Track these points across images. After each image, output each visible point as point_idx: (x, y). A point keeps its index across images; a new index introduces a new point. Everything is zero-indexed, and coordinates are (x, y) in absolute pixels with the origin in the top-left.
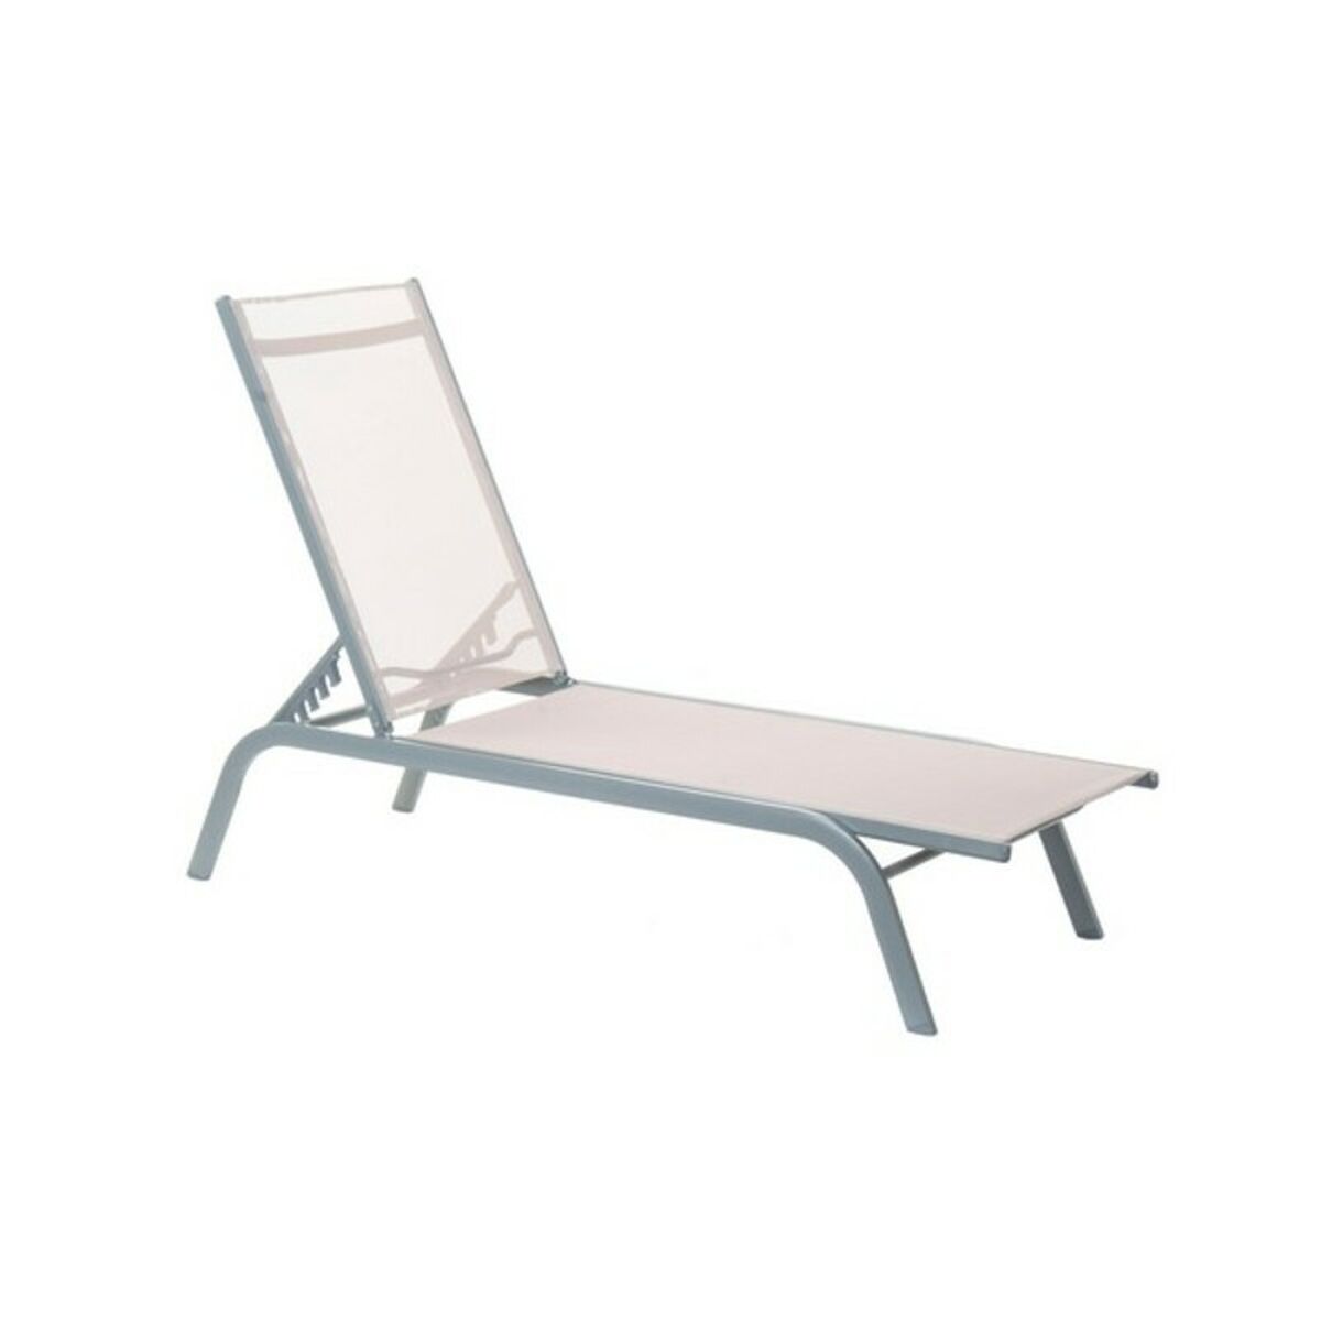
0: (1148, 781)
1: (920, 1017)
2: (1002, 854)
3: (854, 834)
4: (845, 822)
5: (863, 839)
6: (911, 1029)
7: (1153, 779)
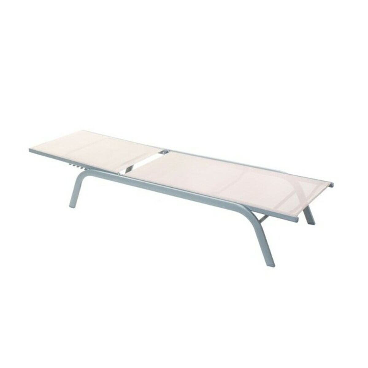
0: (331, 185)
1: (270, 262)
2: (296, 220)
3: (250, 211)
4: (247, 207)
5: (253, 212)
6: (268, 265)
7: (332, 185)
